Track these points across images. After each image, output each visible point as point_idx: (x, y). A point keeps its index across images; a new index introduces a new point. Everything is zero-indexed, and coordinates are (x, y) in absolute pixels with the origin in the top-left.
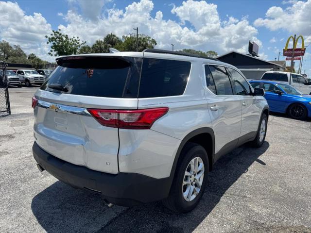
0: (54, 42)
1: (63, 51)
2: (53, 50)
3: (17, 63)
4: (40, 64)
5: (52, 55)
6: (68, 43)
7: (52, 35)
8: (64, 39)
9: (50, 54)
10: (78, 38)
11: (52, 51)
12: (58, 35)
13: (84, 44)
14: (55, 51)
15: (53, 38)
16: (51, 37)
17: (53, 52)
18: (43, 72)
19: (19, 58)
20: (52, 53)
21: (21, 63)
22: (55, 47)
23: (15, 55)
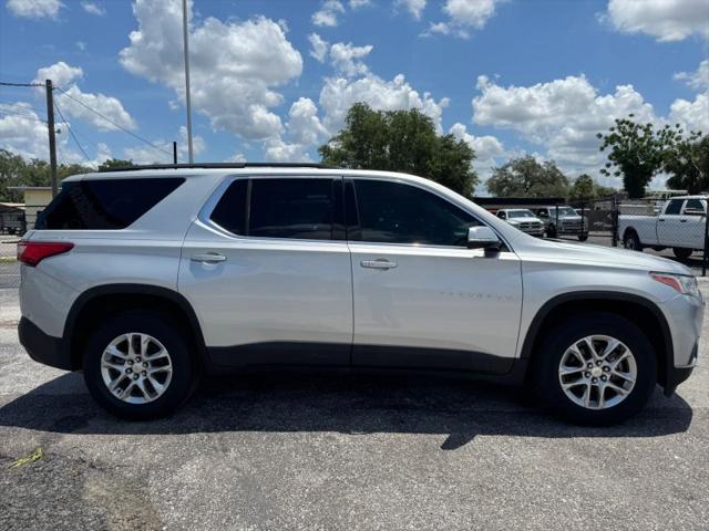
0: (617, 144)
1: (637, 161)
2: (612, 162)
3: (545, 197)
4: (584, 196)
5: (608, 174)
6: (650, 144)
7: (612, 129)
8: (641, 134)
9: (603, 171)
10: (678, 126)
11: (608, 165)
12: (627, 127)
13: (694, 138)
14: (615, 164)
15: (614, 136)
16: (610, 133)
17: (612, 166)
18: (546, 211)
19: (549, 186)
20: (608, 170)
21: (552, 197)
22: (617, 156)
23: (543, 181)
